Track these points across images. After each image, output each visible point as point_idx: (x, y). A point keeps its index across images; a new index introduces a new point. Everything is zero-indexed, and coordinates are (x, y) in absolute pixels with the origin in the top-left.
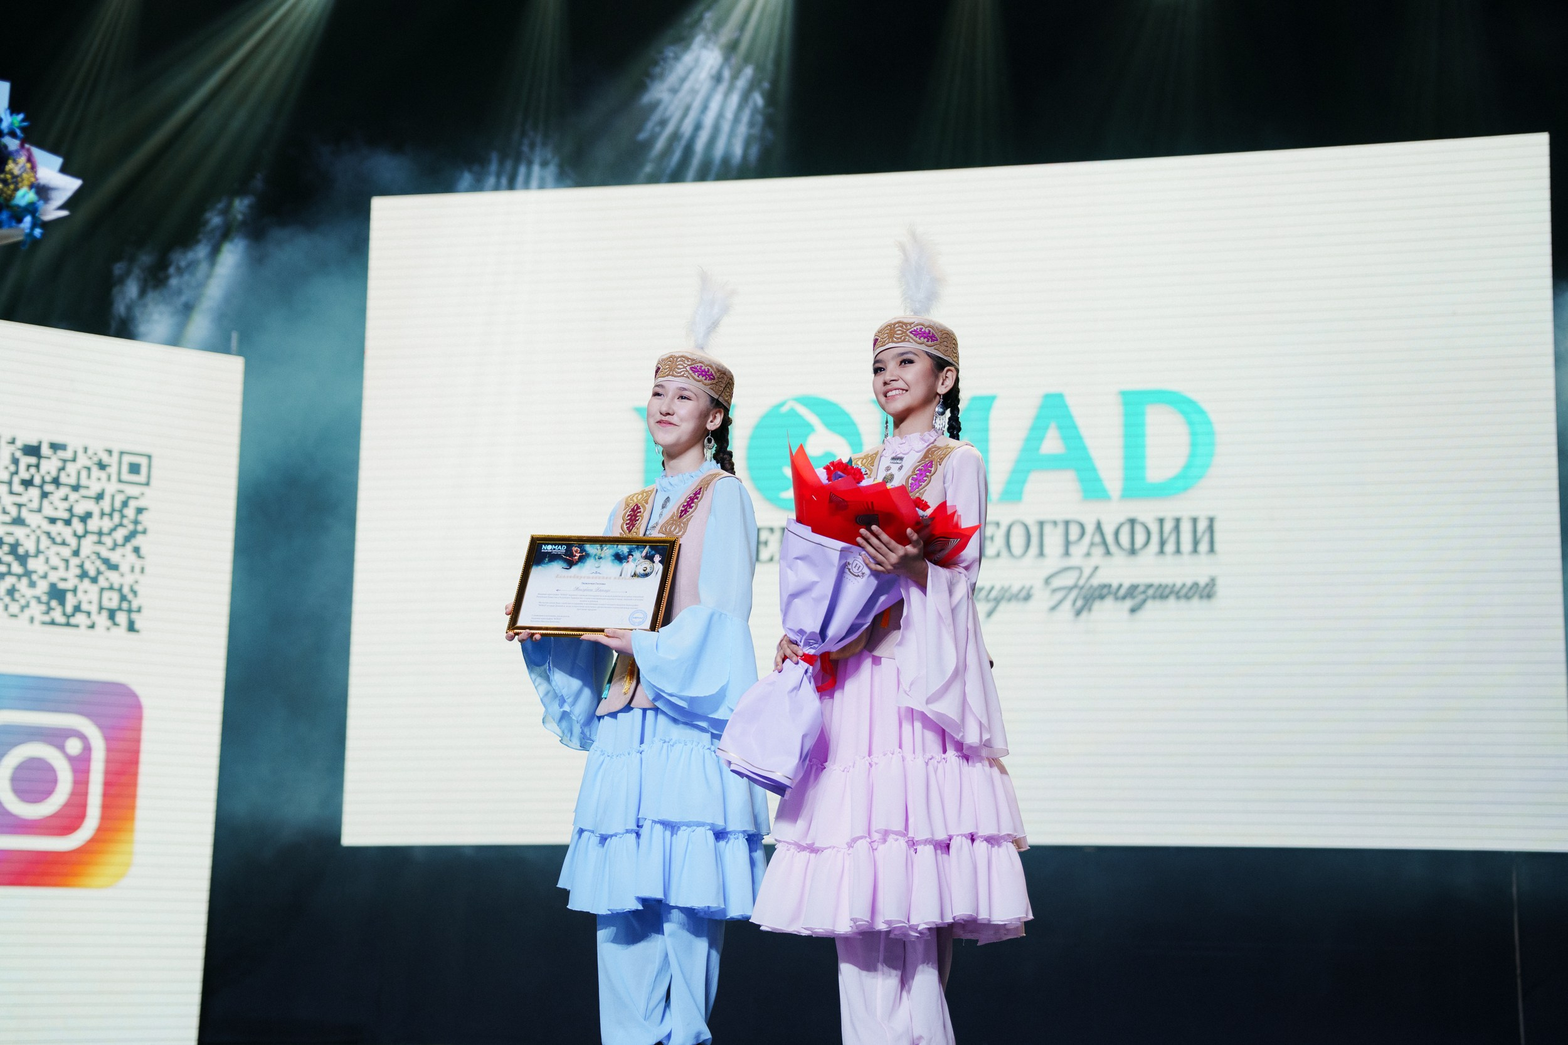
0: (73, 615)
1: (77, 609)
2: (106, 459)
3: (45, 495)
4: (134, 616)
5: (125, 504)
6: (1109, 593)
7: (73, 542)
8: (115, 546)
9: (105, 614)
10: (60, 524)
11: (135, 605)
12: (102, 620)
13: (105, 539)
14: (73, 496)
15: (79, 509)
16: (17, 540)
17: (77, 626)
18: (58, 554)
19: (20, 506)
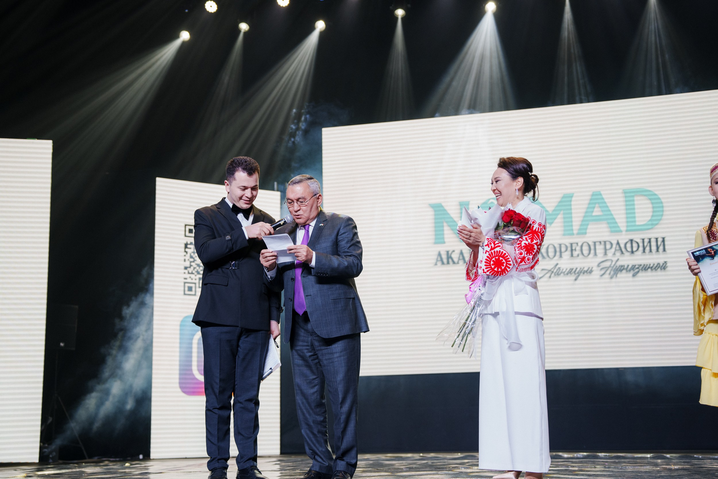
6: (624, 269)
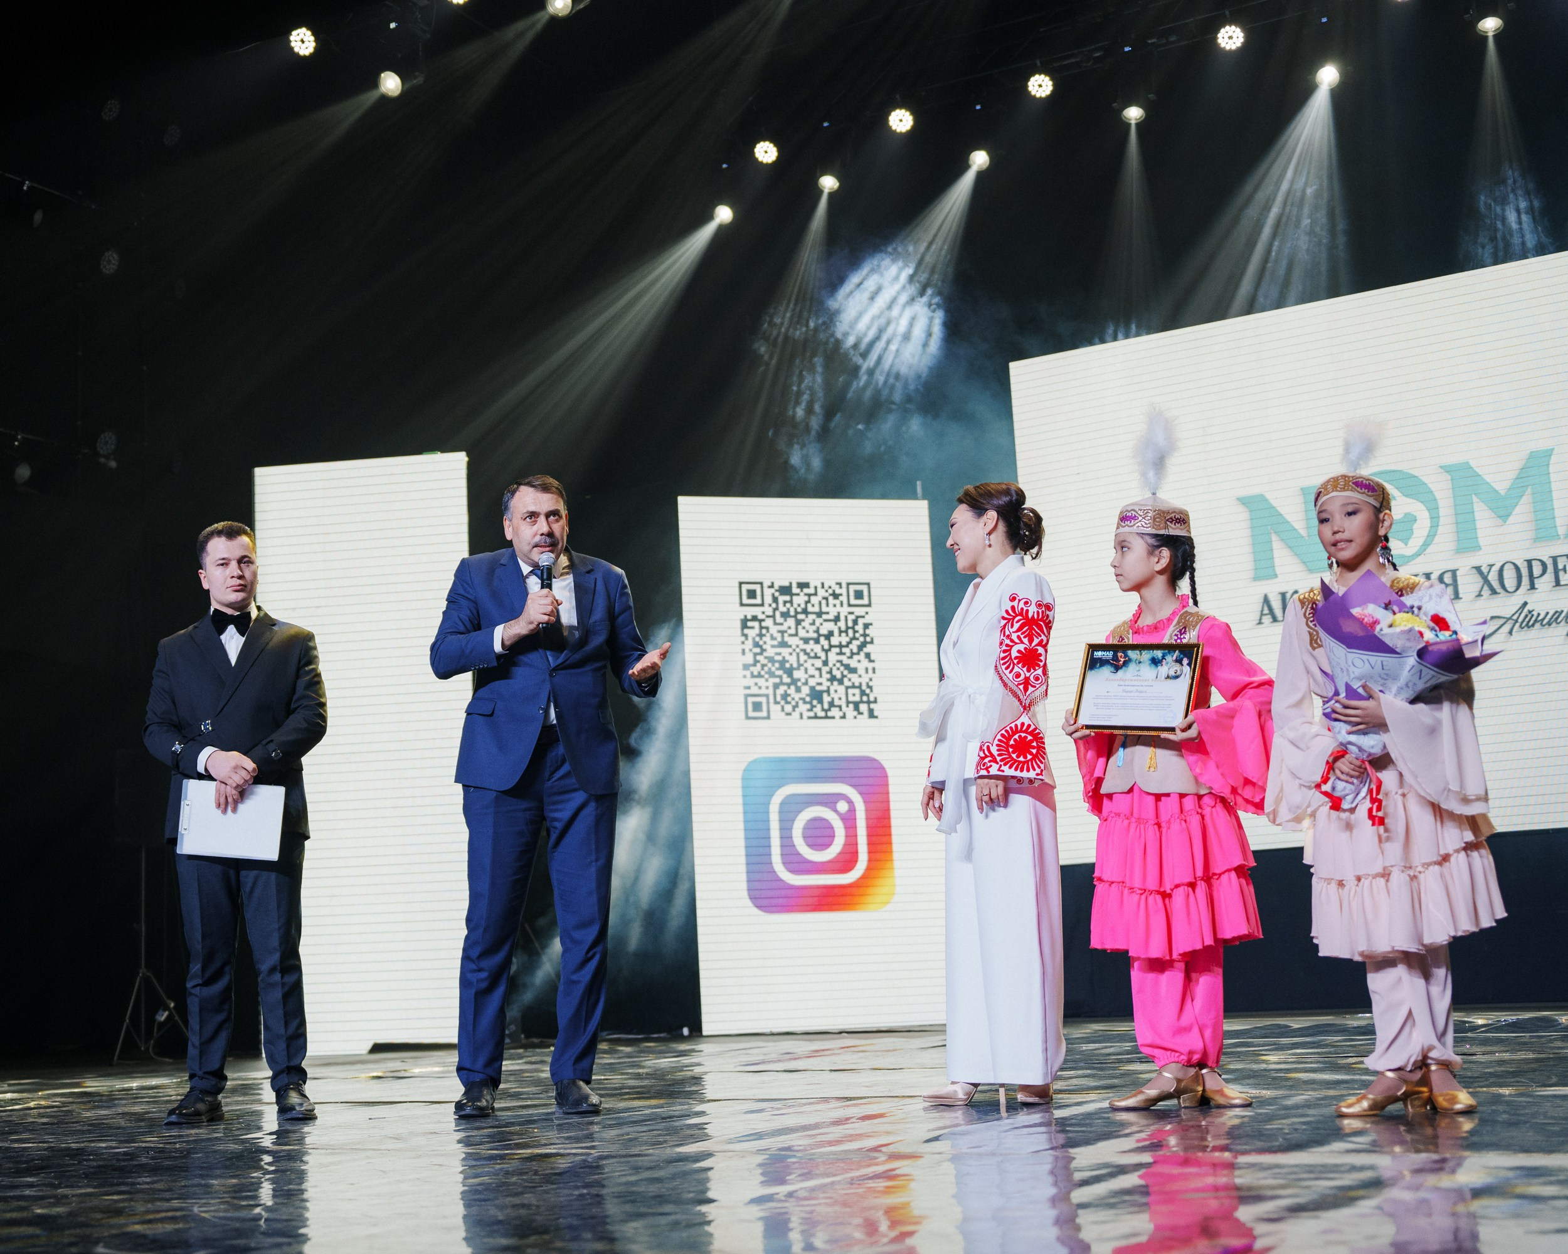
0: (829, 710)
1: (832, 704)
2: (838, 591)
3: (798, 622)
4: (872, 706)
5: (855, 622)
7: (823, 655)
8: (852, 654)
9: (851, 706)
10: (812, 642)
11: (872, 699)
12: (850, 711)
13: (844, 650)
14: (818, 621)
15: (824, 631)
16: (784, 658)
17: (833, 718)
18: (813, 665)
19: (782, 632)
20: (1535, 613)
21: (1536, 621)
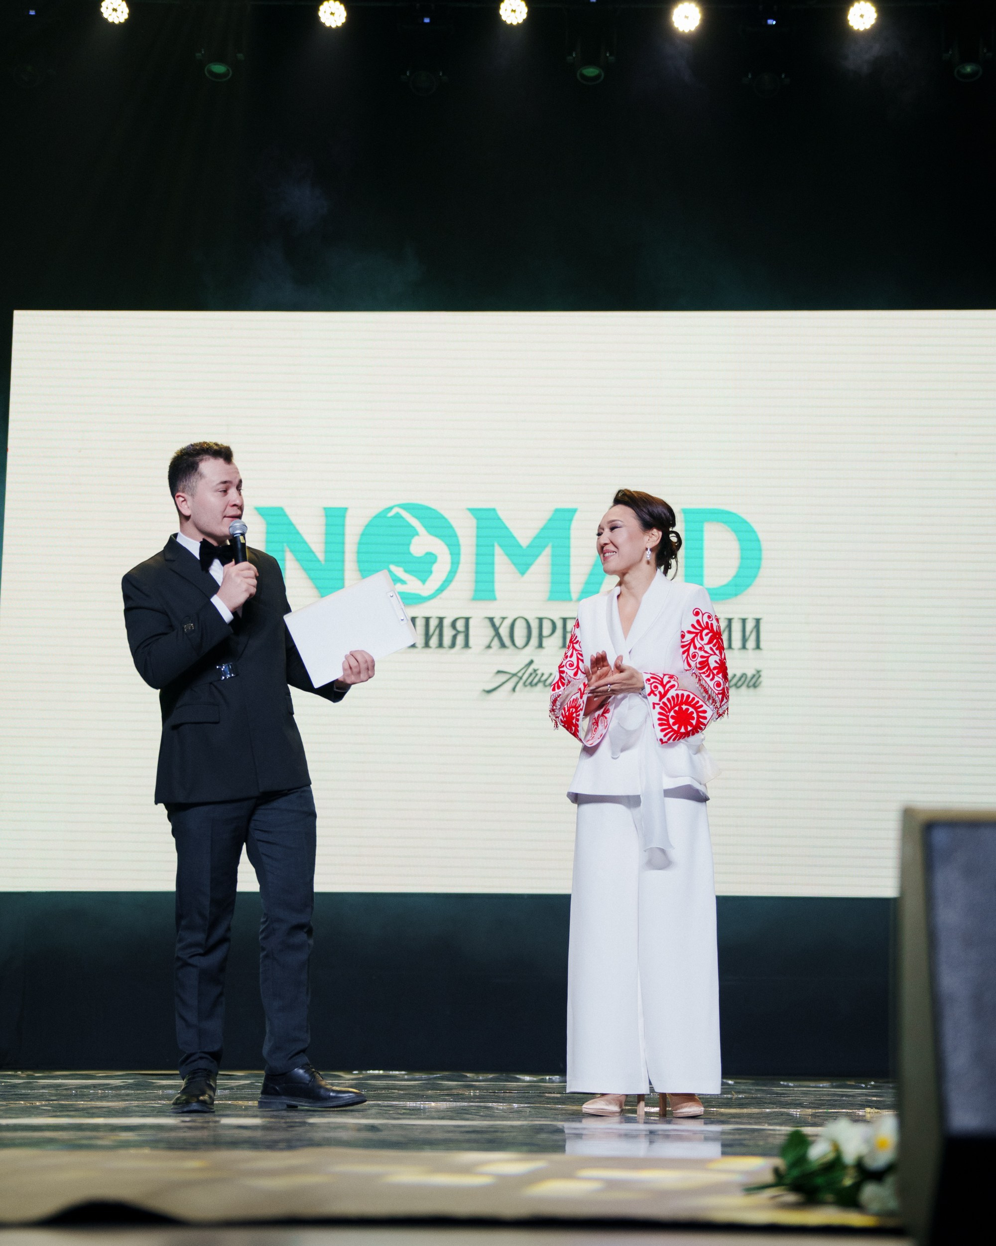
20: (539, 672)
21: (539, 681)
